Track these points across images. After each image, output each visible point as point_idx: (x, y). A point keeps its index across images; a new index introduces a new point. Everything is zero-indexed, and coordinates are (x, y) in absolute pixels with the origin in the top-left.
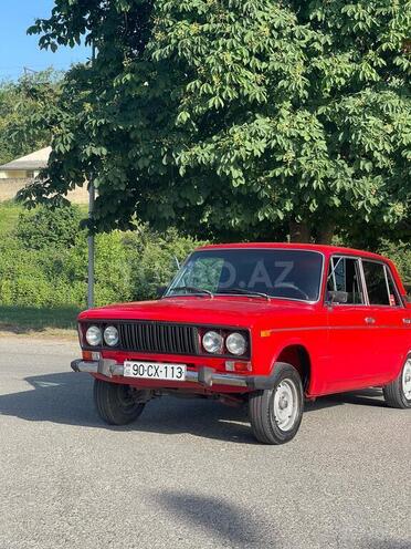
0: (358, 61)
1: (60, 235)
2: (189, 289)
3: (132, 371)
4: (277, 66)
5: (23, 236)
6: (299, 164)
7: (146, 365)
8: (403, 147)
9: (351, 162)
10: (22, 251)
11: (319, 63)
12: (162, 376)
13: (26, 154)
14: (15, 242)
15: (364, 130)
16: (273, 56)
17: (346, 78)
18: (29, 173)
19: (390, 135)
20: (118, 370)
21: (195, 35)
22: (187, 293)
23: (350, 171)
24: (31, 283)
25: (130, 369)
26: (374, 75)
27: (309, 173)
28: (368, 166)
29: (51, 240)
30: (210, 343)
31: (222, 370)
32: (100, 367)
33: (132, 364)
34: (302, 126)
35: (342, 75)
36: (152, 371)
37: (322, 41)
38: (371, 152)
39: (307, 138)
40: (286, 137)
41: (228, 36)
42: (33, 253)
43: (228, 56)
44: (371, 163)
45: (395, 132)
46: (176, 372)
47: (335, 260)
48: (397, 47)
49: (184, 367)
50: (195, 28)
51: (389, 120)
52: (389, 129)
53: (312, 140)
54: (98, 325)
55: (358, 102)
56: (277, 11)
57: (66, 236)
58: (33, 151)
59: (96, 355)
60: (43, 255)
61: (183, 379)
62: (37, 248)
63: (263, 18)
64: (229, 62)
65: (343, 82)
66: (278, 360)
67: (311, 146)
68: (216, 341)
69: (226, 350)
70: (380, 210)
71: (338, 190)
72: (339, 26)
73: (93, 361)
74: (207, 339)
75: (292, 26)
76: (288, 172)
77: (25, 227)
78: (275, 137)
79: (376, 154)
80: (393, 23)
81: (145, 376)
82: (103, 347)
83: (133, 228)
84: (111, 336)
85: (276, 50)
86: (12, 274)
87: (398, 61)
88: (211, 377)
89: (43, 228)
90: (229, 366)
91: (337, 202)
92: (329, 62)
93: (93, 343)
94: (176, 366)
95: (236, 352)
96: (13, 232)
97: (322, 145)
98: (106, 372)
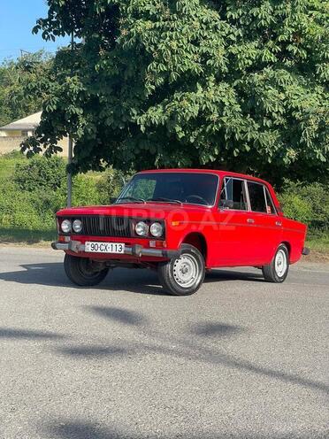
0: (261, 48)
1: (48, 180)
2: (131, 199)
3: (90, 248)
4: (205, 50)
5: (19, 180)
6: (222, 122)
7: (99, 244)
8: (292, 110)
9: (257, 120)
10: (18, 193)
11: (234, 49)
12: (109, 251)
13: (22, 117)
14: (13, 185)
15: (266, 97)
16: (202, 43)
17: (253, 60)
18: (24, 132)
19: (284, 101)
20: (81, 248)
21: (150, 30)
22: (129, 201)
23: (257, 126)
24: (25, 217)
25: (89, 247)
26: (272, 58)
27: (230, 128)
28: (268, 123)
29: (41, 184)
30: (140, 229)
31: (147, 246)
32: (70, 246)
33: (91, 243)
34: (223, 94)
35: (249, 58)
36: (103, 248)
37: (236, 34)
38: (270, 113)
39: (227, 104)
40: (213, 103)
41: (172, 30)
42: (27, 194)
43: (174, 44)
44: (270, 121)
45: (287, 99)
46: (118, 248)
47: (227, 180)
48: (289, 38)
49: (123, 245)
50: (149, 24)
51: (282, 90)
52: (282, 96)
53: (230, 104)
54: (68, 219)
55: (261, 77)
56: (205, 10)
57: (53, 181)
58: (27, 115)
59: (68, 239)
60: (34, 195)
61: (122, 252)
62: (30, 190)
63: (196, 15)
64: (175, 48)
65: (251, 63)
66: (183, 242)
67: (230, 109)
68: (144, 228)
69: (150, 233)
70: (279, 155)
71: (249, 140)
72: (248, 23)
73: (65, 242)
74: (138, 226)
75: (216, 21)
76: (215, 128)
77: (20, 174)
78: (205, 103)
79: (274, 114)
80: (287, 22)
81: (99, 251)
82: (72, 233)
83: (102, 169)
84: (78, 226)
85: (205, 38)
86: (11, 210)
87: (290, 48)
88: (140, 251)
89: (35, 175)
90: (152, 244)
91: (248, 148)
92: (240, 48)
93: (66, 231)
94: (118, 244)
95: (156, 235)
96: (11, 177)
97: (238, 108)
98: (74, 249)
